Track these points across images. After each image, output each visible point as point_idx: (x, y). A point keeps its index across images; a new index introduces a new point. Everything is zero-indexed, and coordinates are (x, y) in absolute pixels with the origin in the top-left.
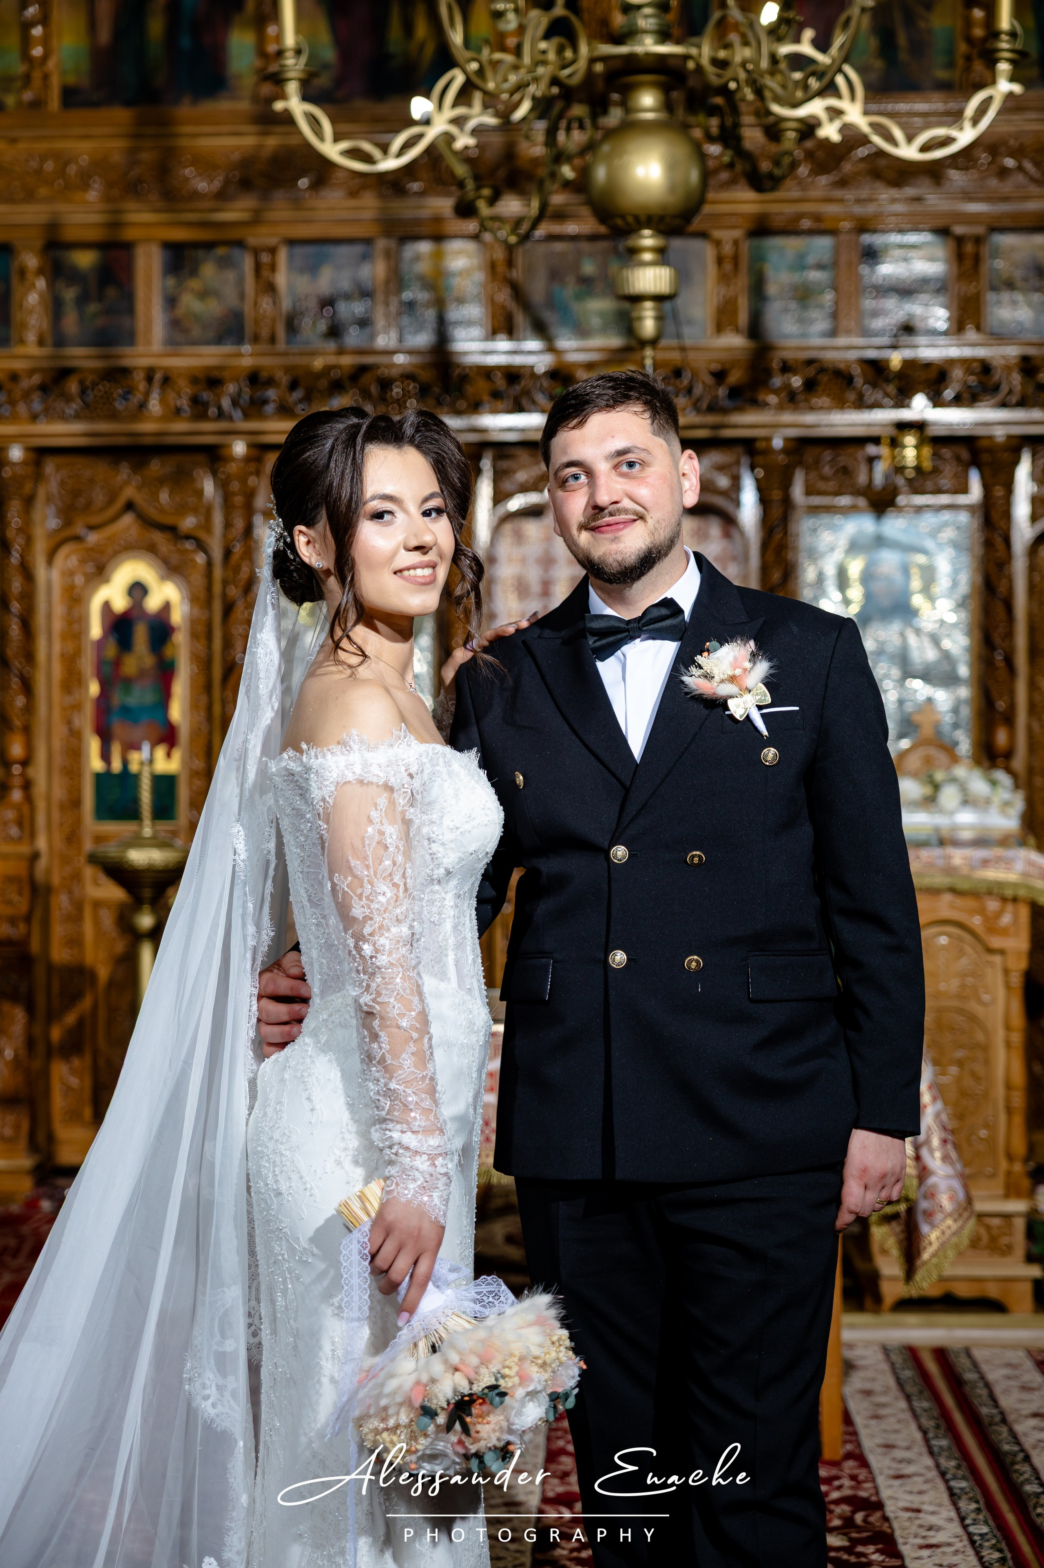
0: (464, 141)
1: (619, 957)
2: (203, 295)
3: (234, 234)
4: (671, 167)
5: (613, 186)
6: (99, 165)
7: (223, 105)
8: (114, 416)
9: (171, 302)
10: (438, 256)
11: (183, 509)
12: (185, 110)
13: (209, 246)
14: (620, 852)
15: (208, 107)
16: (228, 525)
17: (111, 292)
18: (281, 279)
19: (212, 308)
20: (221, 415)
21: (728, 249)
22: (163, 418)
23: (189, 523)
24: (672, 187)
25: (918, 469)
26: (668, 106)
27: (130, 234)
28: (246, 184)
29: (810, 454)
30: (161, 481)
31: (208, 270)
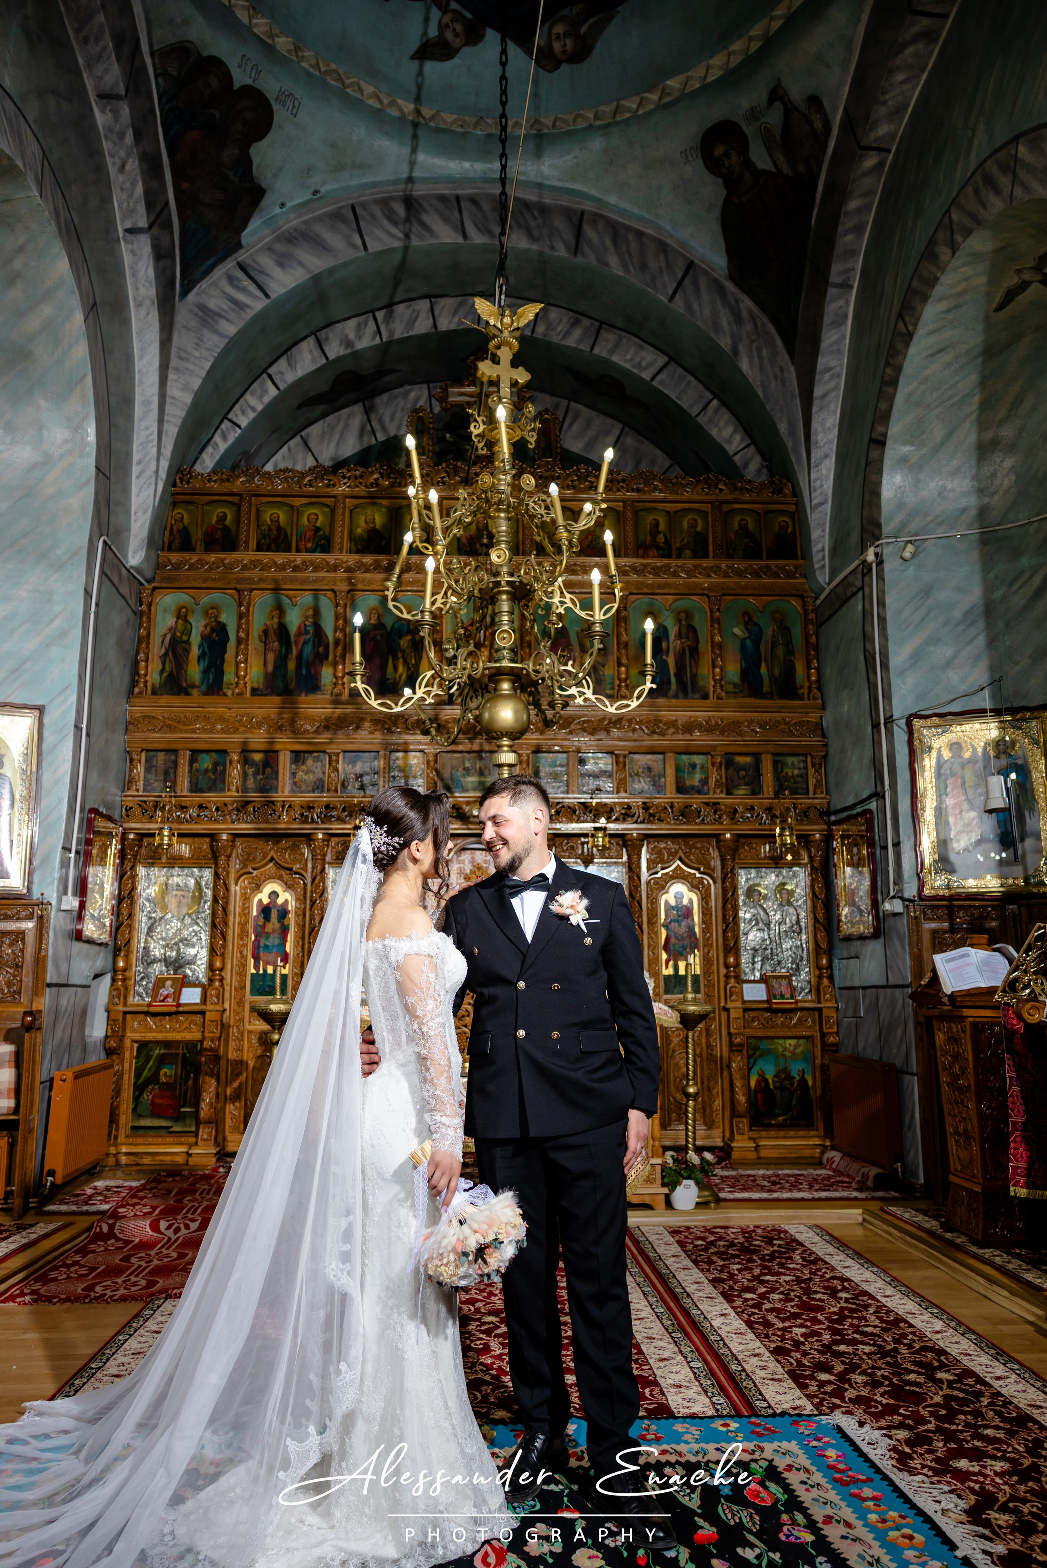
0: (430, 700)
1: (521, 1033)
2: (307, 773)
3: (320, 748)
4: (516, 713)
5: (492, 719)
6: (266, 719)
7: (318, 696)
8: (267, 821)
9: (294, 775)
10: (406, 758)
11: (294, 861)
12: (303, 698)
13: (311, 752)
14: (522, 984)
15: (312, 697)
16: (313, 868)
17: (268, 770)
18: (340, 766)
19: (311, 777)
20: (313, 821)
21: (525, 758)
22: (288, 822)
23: (296, 867)
24: (516, 721)
25: (603, 846)
26: (514, 689)
27: (277, 747)
28: (327, 728)
29: (558, 841)
30: (286, 849)
31: (310, 762)
